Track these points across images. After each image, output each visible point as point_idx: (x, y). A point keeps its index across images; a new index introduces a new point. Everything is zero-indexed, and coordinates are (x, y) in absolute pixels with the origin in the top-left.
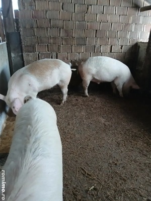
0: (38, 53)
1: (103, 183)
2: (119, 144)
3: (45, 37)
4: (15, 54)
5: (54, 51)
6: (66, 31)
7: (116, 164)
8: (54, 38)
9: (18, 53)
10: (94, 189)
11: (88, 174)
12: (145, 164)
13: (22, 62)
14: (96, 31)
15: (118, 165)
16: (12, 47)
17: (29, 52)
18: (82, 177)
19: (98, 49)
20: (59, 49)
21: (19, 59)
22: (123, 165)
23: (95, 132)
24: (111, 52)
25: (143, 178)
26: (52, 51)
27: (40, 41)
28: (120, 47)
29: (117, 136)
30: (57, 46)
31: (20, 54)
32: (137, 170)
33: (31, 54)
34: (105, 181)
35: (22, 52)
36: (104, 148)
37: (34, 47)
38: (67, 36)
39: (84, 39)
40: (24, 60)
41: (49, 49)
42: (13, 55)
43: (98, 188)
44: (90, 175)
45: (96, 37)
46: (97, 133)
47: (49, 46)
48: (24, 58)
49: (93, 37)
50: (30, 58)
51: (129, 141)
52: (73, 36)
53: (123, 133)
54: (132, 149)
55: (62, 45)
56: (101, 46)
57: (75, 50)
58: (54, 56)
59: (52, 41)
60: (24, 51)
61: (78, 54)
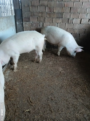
0: (32, 22)
1: (36, 109)
2: (62, 87)
3: (36, 12)
4: (19, 23)
5: (41, 21)
6: (50, 8)
7: (52, 100)
8: (42, 13)
9: (20, 22)
10: (29, 111)
11: (31, 101)
12: (73, 104)
13: (22, 28)
14: (71, 8)
15: (53, 100)
16: (17, 18)
17: (26, 22)
18: (26, 102)
19: (71, 21)
20: (44, 20)
21: (21, 25)
22: (56, 101)
23: (51, 76)
24: (80, 23)
25: (66, 114)
26: (40, 21)
27: (33, 15)
28: (88, 20)
29: (64, 81)
30: (43, 18)
32: (64, 107)
33: (28, 23)
34: (38, 109)
35: (23, 22)
36: (51, 87)
37: (29, 19)
38: (50, 12)
39: (62, 14)
41: (38, 20)
42: (17, 23)
43: (31, 112)
44: (31, 102)
45: (70, 12)
46: (52, 77)
47: (38, 18)
48: (24, 26)
49: (68, 12)
50: (27, 26)
51: (70, 86)
52: (54, 12)
53: (70, 80)
54: (70, 92)
55: (46, 18)
56: (73, 19)
57: (55, 21)
58: (41, 24)
59: (40, 15)
60: (23, 21)
61: (57, 24)
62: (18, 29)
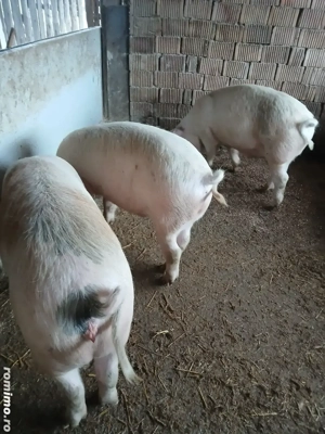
0: (159, 55)
1: (189, 332)
2: (262, 274)
3: (179, 20)
4: (114, 55)
5: (192, 53)
6: (227, 9)
7: (233, 308)
8: (198, 24)
9: (120, 51)
10: (167, 335)
11: (169, 308)
12: (296, 325)
13: (126, 72)
14: (301, 10)
15: (236, 311)
16: (110, 38)
17: (141, 51)
18: (156, 309)
19: (297, 56)
20: (205, 50)
21: (121, 64)
22: (245, 314)
23: (223, 240)
25: (275, 348)
26: (190, 53)
27: (166, 29)
29: (269, 257)
30: (202, 43)
31: (125, 54)
32: (271, 331)
33: (145, 56)
34: (194, 330)
35: (128, 51)
36: (225, 273)
37: (152, 42)
38: (228, 21)
39: (269, 30)
40: (131, 69)
41: (184, 48)
42: (110, 56)
43: (175, 337)
44: (172, 312)
45: (297, 25)
46: (229, 242)
47: (184, 42)
48: (131, 66)
49: (290, 26)
50: (142, 66)
51: (287, 274)
52: (242, 22)
53: (285, 255)
54: (286, 290)
55: (212, 41)
56: (306, 49)
57: (241, 54)
58: (193, 64)
59: (192, 30)
60: (131, 49)
61: (247, 64)
62: (109, 76)
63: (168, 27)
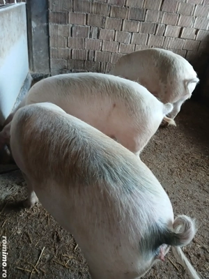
0: (71, 25)
2: (173, 172)
4: (37, 24)
5: (94, 25)
8: (99, 5)
9: (42, 22)
13: (46, 37)
16: (34, 12)
17: (58, 23)
19: (161, 29)
20: (103, 23)
21: (42, 31)
24: (179, 37)
25: (199, 220)
26: (92, 25)
27: (75, 8)
28: (195, 30)
29: (171, 160)
30: (101, 18)
31: (45, 24)
33: (61, 26)
35: (48, 22)
37: (66, 16)
38: (118, 4)
39: (144, 11)
40: (50, 35)
41: (88, 21)
42: (34, 25)
45: (161, 10)
47: (89, 17)
48: (50, 32)
49: (157, 10)
50: (59, 33)
52: (127, 5)
55: (108, 17)
56: (166, 25)
57: (126, 27)
58: (95, 33)
59: (94, 9)
60: (50, 20)
61: (130, 34)
62: (33, 40)
63: (78, 6)
